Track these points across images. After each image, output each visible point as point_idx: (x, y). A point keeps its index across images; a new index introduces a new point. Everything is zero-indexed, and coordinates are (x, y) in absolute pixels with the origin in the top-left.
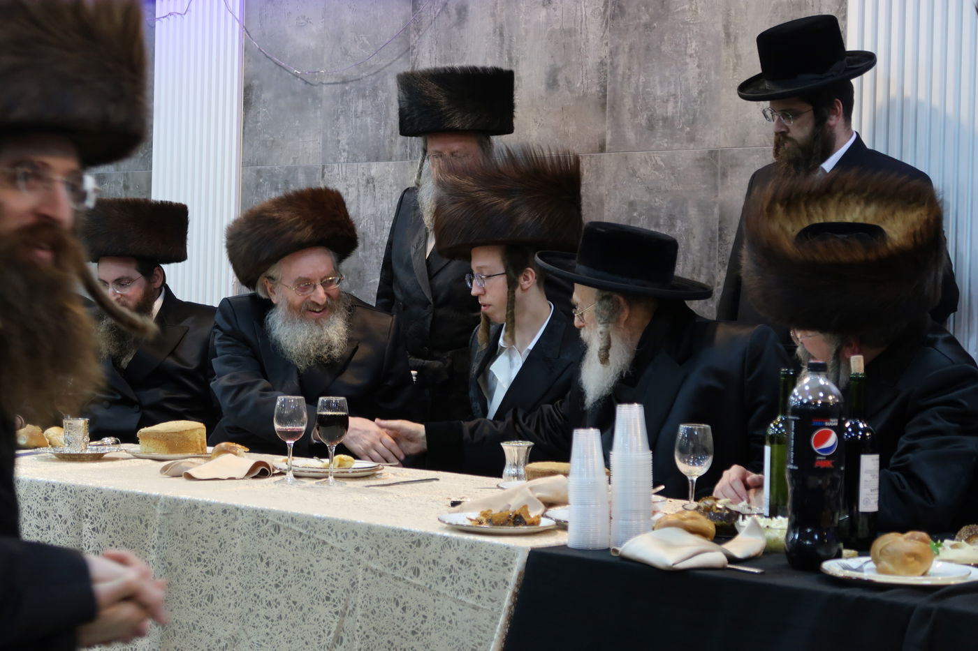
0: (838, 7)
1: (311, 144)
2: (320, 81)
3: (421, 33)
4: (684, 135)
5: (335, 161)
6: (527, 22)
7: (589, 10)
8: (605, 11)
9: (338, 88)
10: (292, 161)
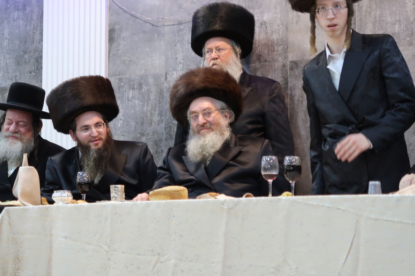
1: (157, 61)
2: (163, 24)
5: (174, 70)
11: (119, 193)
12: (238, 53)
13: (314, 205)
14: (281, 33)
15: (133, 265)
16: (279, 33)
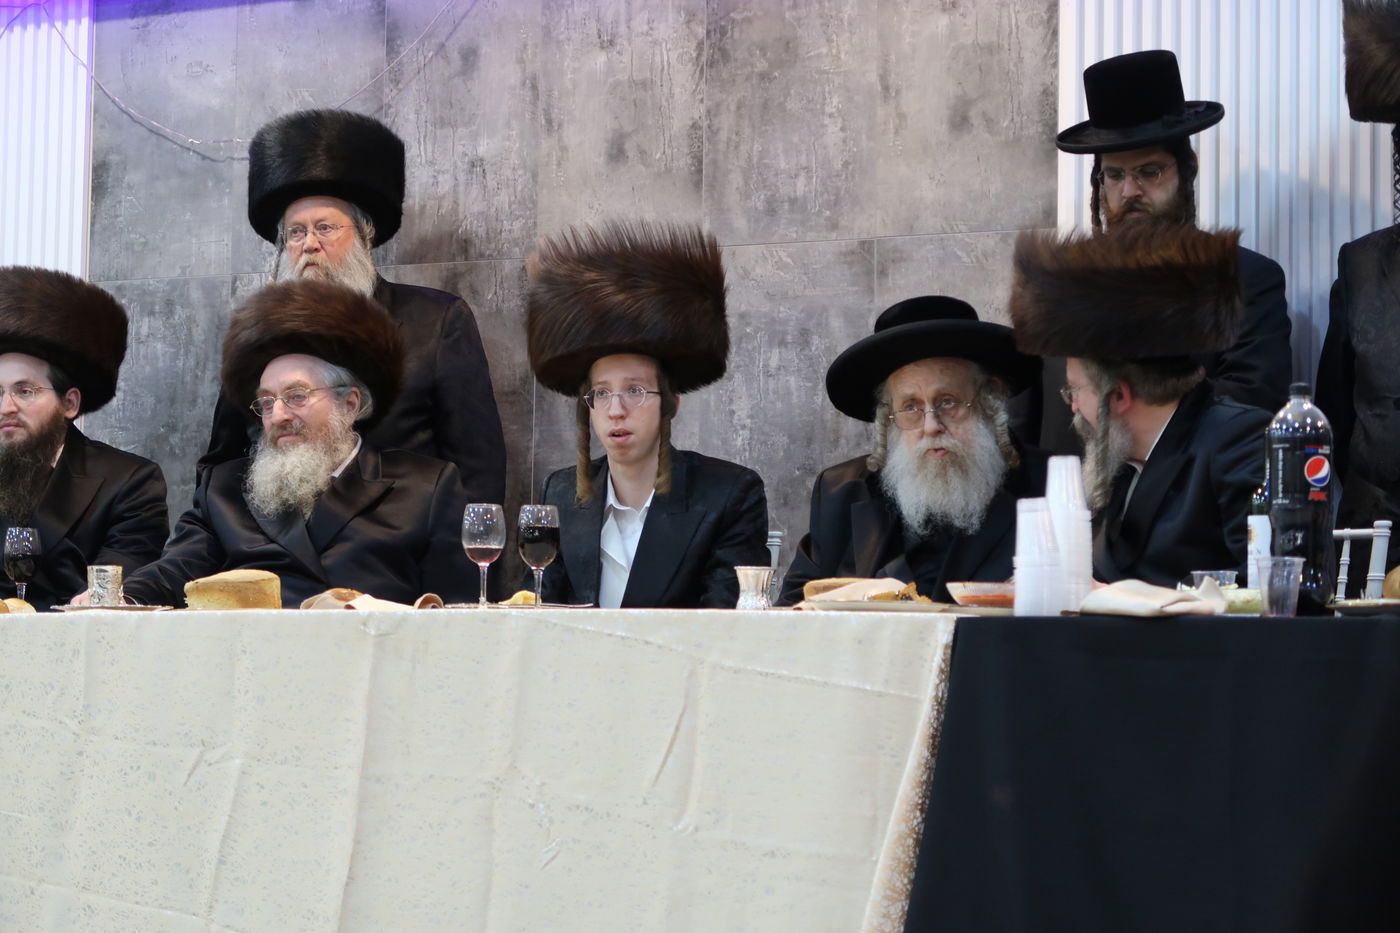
0: (1045, 51)
1: (213, 246)
2: (229, 155)
3: (400, 86)
4: (822, 221)
5: (255, 269)
6: (575, 71)
7: (674, 55)
8: (699, 56)
10: (178, 271)
11: (109, 586)
12: (368, 238)
13: (588, 631)
14: (519, 188)
15: (139, 768)
16: (515, 188)
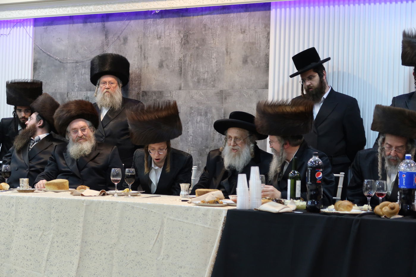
0: (266, 44)
1: (63, 84)
3: (108, 46)
4: (211, 85)
5: (73, 90)
6: (151, 44)
7: (175, 42)
8: (181, 42)
9: (74, 65)
10: (54, 90)
16: (136, 73)
